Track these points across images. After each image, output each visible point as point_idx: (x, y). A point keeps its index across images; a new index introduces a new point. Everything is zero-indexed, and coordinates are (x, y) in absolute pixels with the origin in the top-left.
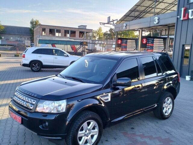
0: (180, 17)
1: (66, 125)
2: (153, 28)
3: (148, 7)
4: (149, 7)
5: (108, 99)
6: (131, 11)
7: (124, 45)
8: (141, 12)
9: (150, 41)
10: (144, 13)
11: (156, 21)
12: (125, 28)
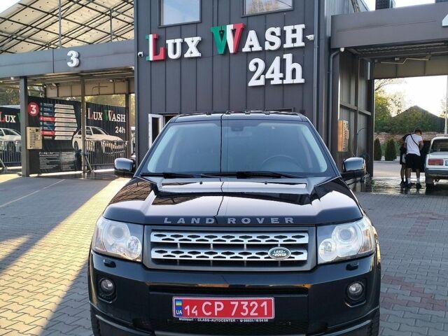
8: (8, 37)
9: (45, 109)
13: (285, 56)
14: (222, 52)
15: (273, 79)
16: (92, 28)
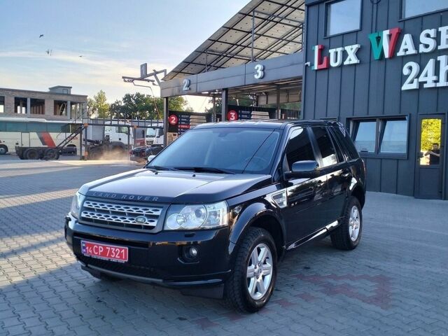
0: (312, 65)
1: (230, 253)
2: (243, 91)
3: (234, 45)
4: (236, 44)
5: (282, 204)
6: (199, 52)
7: (182, 126)
8: (220, 56)
9: (243, 116)
10: (224, 56)
11: (258, 74)
12: (186, 89)
13: (439, 58)
14: (378, 58)
15: (426, 82)
16: (289, 41)
